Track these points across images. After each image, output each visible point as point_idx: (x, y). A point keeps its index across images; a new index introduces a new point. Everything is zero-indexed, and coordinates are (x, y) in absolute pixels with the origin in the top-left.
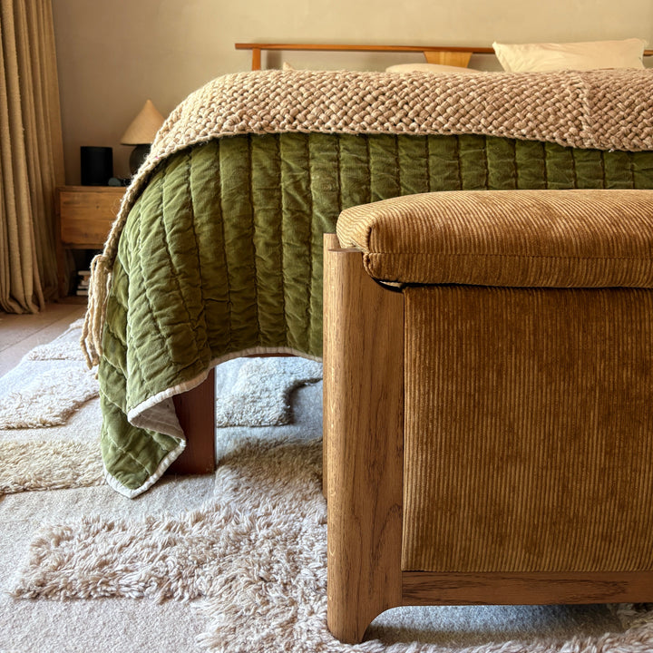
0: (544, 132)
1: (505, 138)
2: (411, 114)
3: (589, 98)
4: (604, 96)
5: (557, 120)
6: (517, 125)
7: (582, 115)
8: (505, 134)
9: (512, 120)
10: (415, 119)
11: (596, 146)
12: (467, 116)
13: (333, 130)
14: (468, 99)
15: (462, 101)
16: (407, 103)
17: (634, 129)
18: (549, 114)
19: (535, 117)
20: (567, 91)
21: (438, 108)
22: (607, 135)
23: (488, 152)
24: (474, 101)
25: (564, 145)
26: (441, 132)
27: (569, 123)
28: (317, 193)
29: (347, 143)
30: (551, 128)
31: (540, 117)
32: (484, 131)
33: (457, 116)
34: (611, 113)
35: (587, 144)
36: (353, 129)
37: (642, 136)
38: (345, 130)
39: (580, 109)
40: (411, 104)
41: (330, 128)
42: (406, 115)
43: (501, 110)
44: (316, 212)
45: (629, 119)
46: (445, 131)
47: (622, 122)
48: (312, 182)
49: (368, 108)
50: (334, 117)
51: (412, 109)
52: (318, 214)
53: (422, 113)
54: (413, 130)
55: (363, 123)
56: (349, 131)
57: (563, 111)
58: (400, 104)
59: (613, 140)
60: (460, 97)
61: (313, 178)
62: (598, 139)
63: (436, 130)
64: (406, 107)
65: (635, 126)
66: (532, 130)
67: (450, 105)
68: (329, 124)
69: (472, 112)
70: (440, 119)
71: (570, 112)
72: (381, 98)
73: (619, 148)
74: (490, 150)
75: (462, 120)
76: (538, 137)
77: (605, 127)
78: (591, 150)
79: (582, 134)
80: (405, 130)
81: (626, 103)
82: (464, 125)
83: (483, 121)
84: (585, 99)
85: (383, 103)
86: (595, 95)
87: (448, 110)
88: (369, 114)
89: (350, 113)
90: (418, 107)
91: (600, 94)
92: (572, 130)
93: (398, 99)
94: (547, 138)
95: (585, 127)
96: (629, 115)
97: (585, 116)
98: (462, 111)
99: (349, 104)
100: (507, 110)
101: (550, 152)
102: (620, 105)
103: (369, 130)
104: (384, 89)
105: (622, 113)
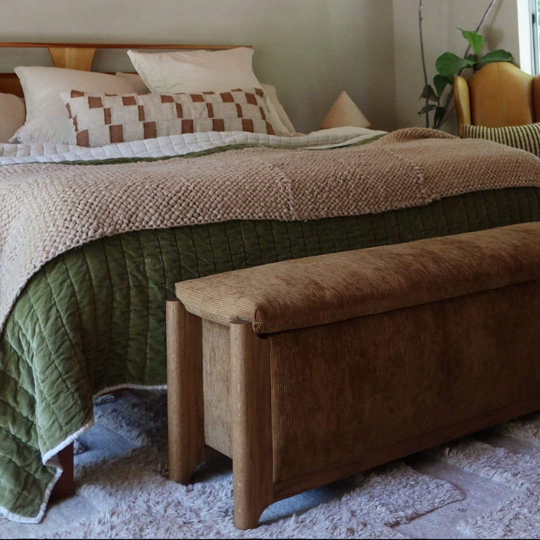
0: (271, 214)
1: (251, 220)
2: (198, 211)
3: (292, 190)
4: (299, 187)
5: (277, 205)
6: (256, 211)
7: (289, 200)
8: (251, 218)
9: (253, 208)
10: (201, 214)
11: (298, 219)
12: (230, 209)
13: (154, 227)
14: (228, 197)
15: (225, 199)
16: (195, 204)
17: (316, 207)
18: (272, 202)
19: (265, 205)
20: (279, 185)
21: (213, 205)
22: (303, 212)
23: (242, 230)
24: (232, 198)
25: (282, 220)
26: (216, 221)
27: (283, 206)
28: (150, 272)
29: (162, 234)
30: (274, 210)
31: (268, 204)
32: (239, 217)
33: (224, 209)
34: (303, 198)
35: (293, 219)
36: (166, 225)
37: (320, 210)
38: (162, 226)
39: (288, 197)
40: (197, 204)
41: (152, 226)
42: (195, 211)
43: (247, 202)
44: (151, 285)
45: (312, 200)
46: (218, 220)
47: (309, 203)
48: (146, 264)
49: (173, 209)
50: (153, 218)
51: (198, 207)
52: (152, 286)
53: (204, 209)
54: (200, 221)
55: (172, 220)
56: (165, 227)
57: (279, 199)
58: (191, 205)
59: (306, 214)
60: (224, 196)
61: (146, 261)
62: (299, 215)
63: (213, 220)
64: (195, 206)
65: (316, 204)
66: (265, 213)
67: (219, 202)
68: (151, 223)
69: (232, 206)
70: (215, 212)
71: (283, 199)
72: (179, 201)
73: (309, 219)
74: (243, 228)
75: (227, 211)
76: (268, 218)
77: (301, 207)
78: (296, 221)
79: (291, 213)
80: (196, 222)
81: (310, 190)
82: (228, 214)
83: (238, 211)
84: (289, 190)
85: (181, 205)
86: (294, 186)
87: (219, 206)
88: (174, 213)
89: (163, 213)
90: (202, 205)
91: (296, 186)
92: (285, 210)
93: (189, 201)
94: (273, 217)
95: (291, 208)
96: (312, 198)
97: (291, 201)
98: (226, 206)
99: (161, 208)
100: (250, 202)
101: (274, 225)
102: (307, 192)
103: (175, 224)
104: (180, 195)
105: (308, 197)
